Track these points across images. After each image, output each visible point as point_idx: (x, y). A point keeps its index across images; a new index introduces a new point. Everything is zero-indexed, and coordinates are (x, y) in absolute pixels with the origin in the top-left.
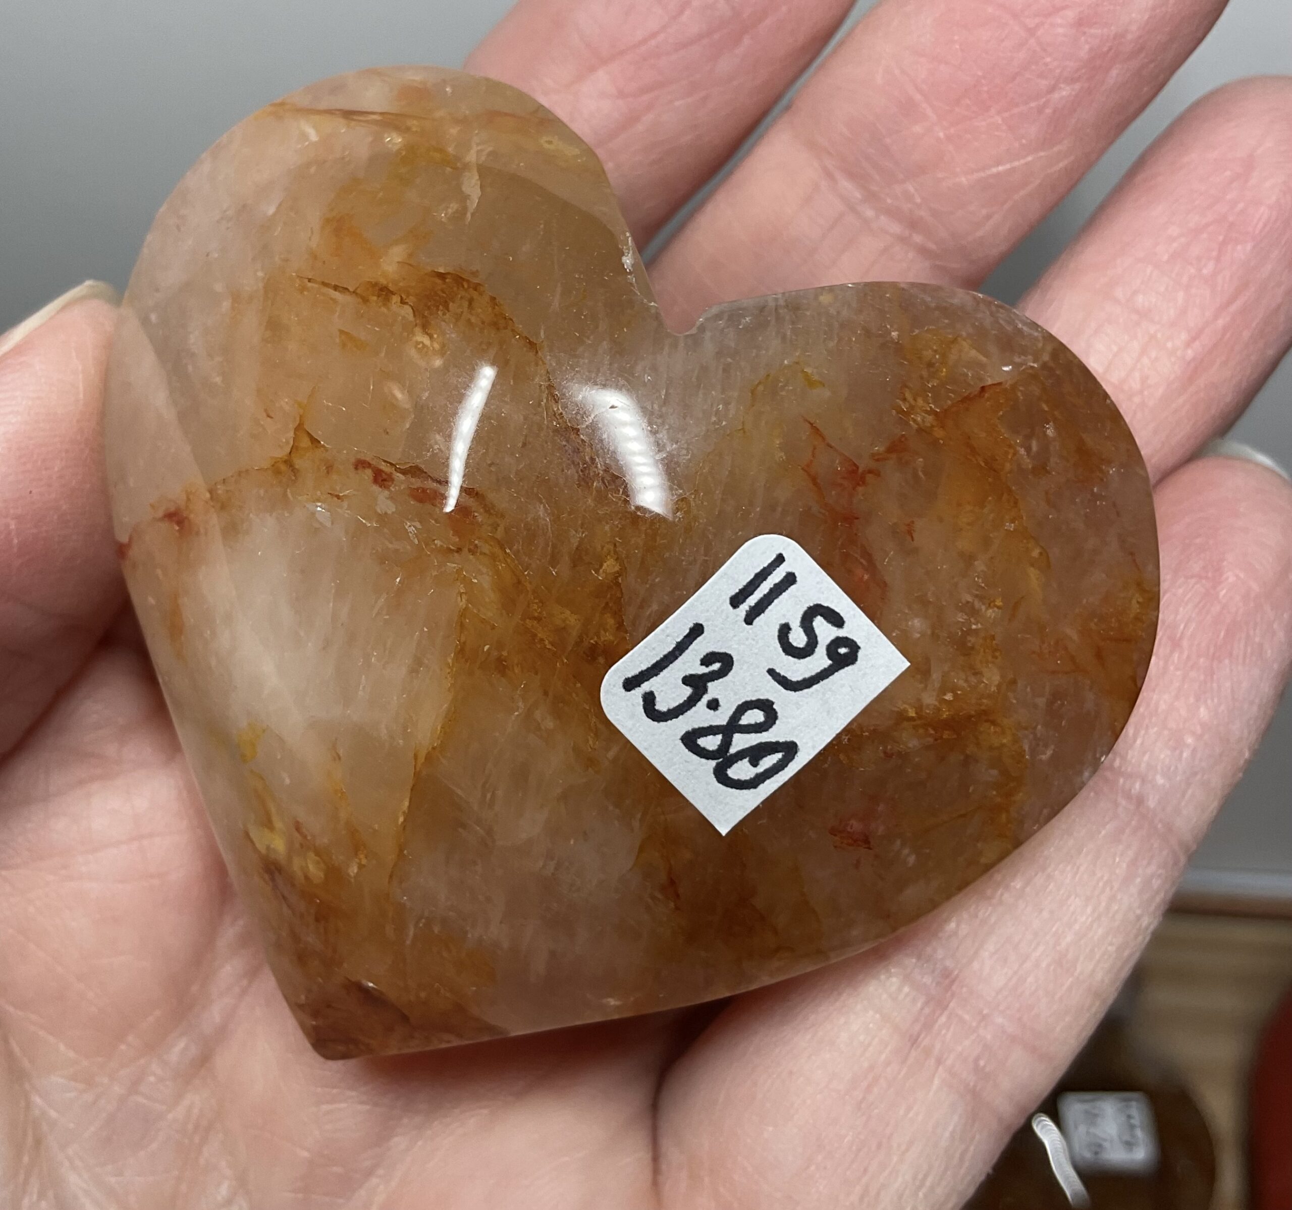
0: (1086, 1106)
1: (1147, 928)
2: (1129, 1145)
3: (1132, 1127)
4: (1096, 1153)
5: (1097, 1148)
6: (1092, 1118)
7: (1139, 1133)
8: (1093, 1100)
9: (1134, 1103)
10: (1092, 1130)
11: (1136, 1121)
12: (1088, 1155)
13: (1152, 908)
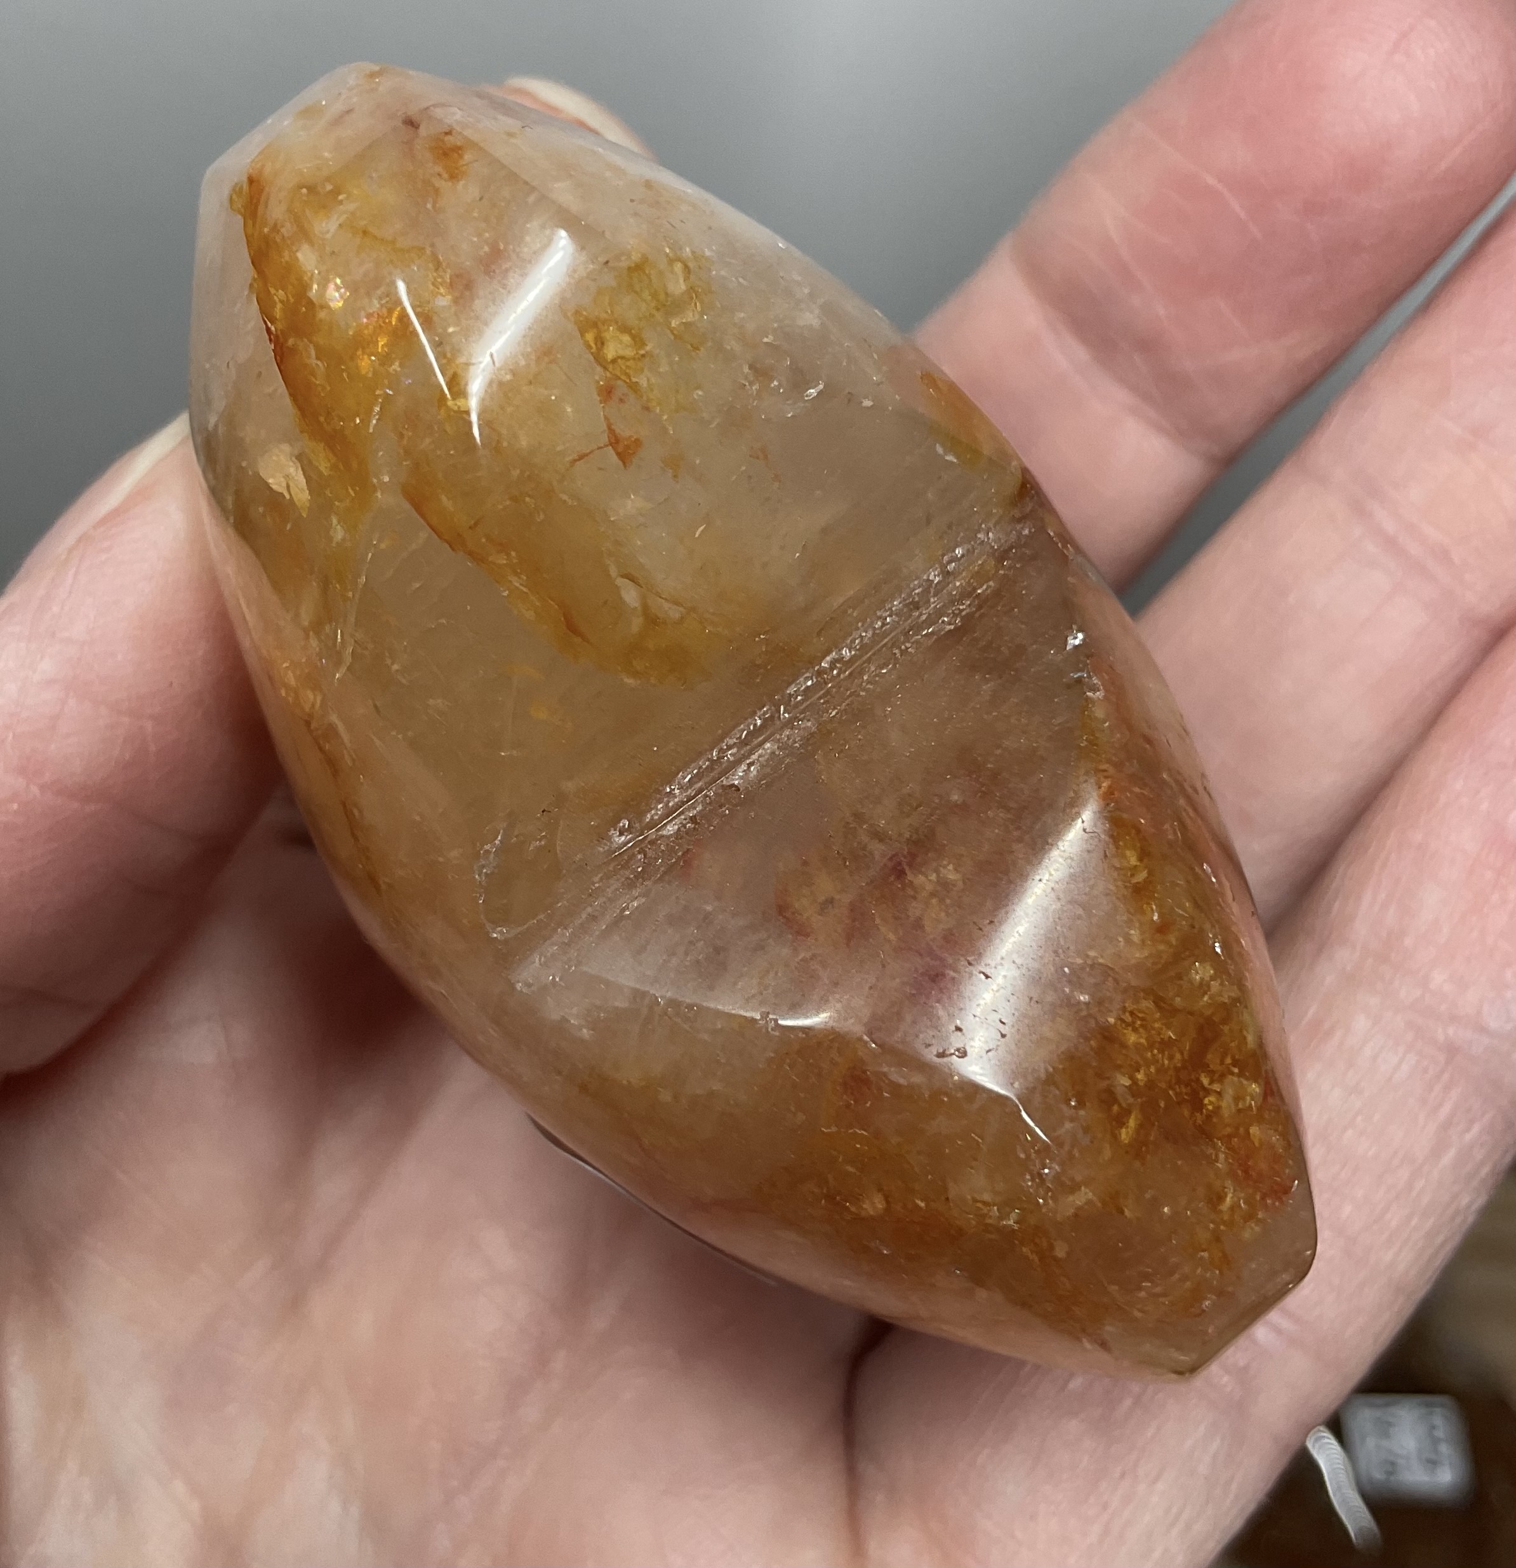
0: (1378, 1413)
1: (1468, 1206)
2: (1432, 1464)
3: (1435, 1442)
4: (1390, 1473)
5: (1391, 1467)
6: (1385, 1429)
7: (1444, 1449)
8: (1387, 1405)
9: (1438, 1410)
10: (1385, 1443)
11: (1440, 1433)
12: (1378, 1475)
13: (1475, 1183)
